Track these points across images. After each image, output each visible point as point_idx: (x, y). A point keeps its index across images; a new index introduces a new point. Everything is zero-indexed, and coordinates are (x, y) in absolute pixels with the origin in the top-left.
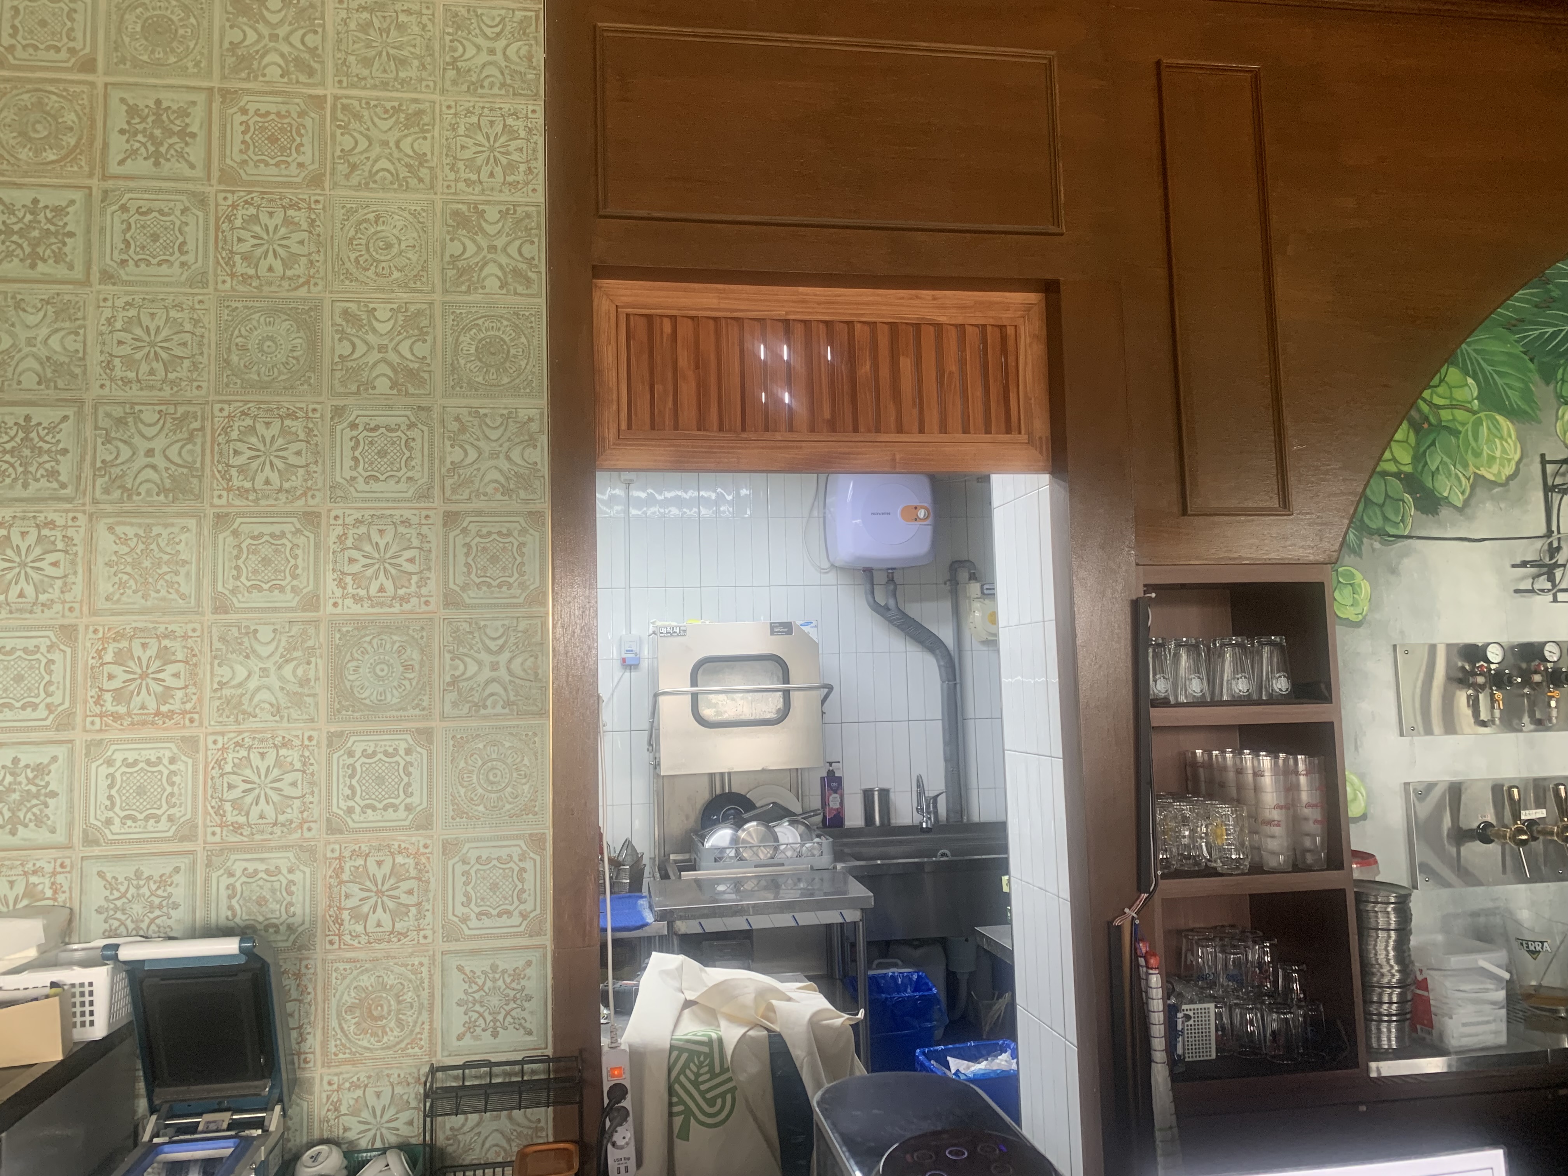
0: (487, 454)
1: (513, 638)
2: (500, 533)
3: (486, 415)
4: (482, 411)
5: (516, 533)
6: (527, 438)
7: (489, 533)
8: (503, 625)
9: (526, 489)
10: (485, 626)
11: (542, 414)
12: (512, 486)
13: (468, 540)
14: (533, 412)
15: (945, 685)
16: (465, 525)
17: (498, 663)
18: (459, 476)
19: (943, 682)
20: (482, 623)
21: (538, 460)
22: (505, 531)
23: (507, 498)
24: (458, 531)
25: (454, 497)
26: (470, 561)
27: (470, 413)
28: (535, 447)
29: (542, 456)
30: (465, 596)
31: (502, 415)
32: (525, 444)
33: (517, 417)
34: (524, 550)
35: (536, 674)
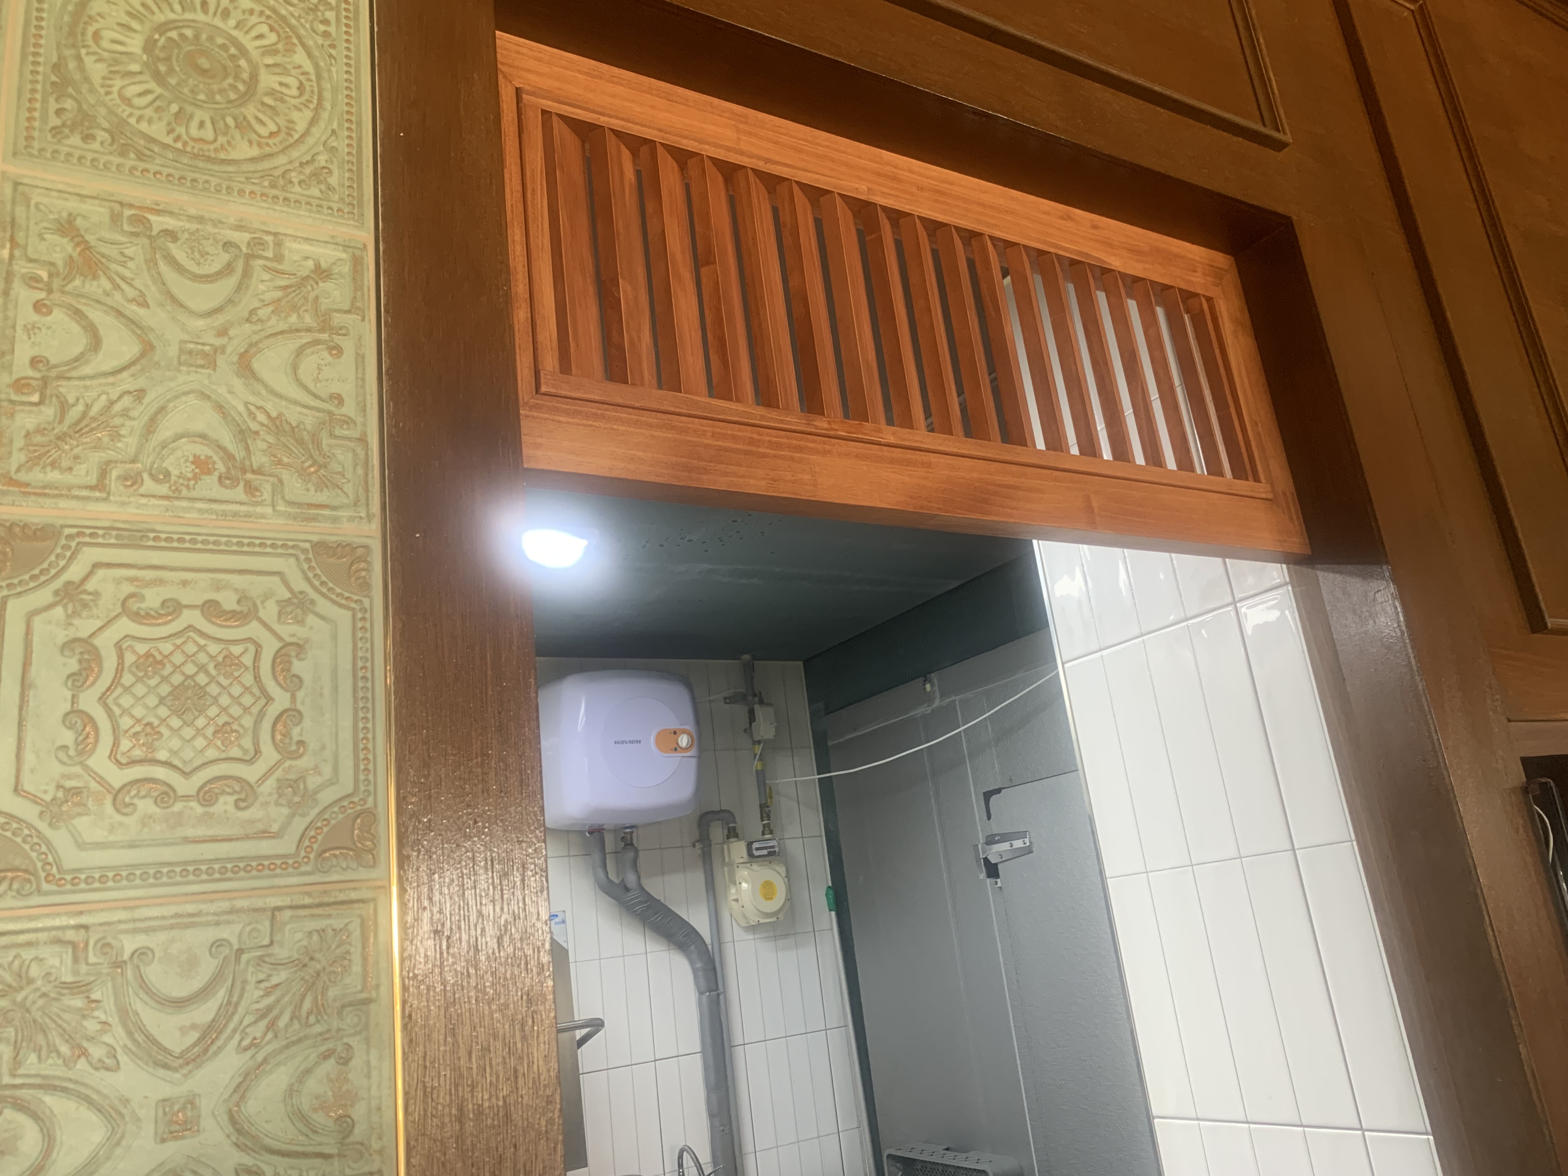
0: (173, 351)
1: (253, 993)
2: (210, 609)
3: (172, 235)
4: (158, 222)
5: (269, 611)
6: (308, 320)
7: (173, 608)
8: (218, 944)
9: (302, 473)
10: (141, 953)
11: (357, 263)
12: (259, 459)
13: (85, 626)
14: (328, 255)
15: (705, 998)
16: (75, 572)
17: (191, 1102)
18: (64, 407)
19: (701, 993)
20: (129, 944)
21: (347, 390)
22: (228, 601)
23: (239, 493)
24: (45, 596)
25: (36, 476)
26: (89, 702)
27: (115, 218)
28: (337, 351)
29: (361, 380)
30: (60, 839)
31: (228, 245)
32: (307, 338)
33: (279, 258)
34: (298, 667)
35: (345, 1125)
